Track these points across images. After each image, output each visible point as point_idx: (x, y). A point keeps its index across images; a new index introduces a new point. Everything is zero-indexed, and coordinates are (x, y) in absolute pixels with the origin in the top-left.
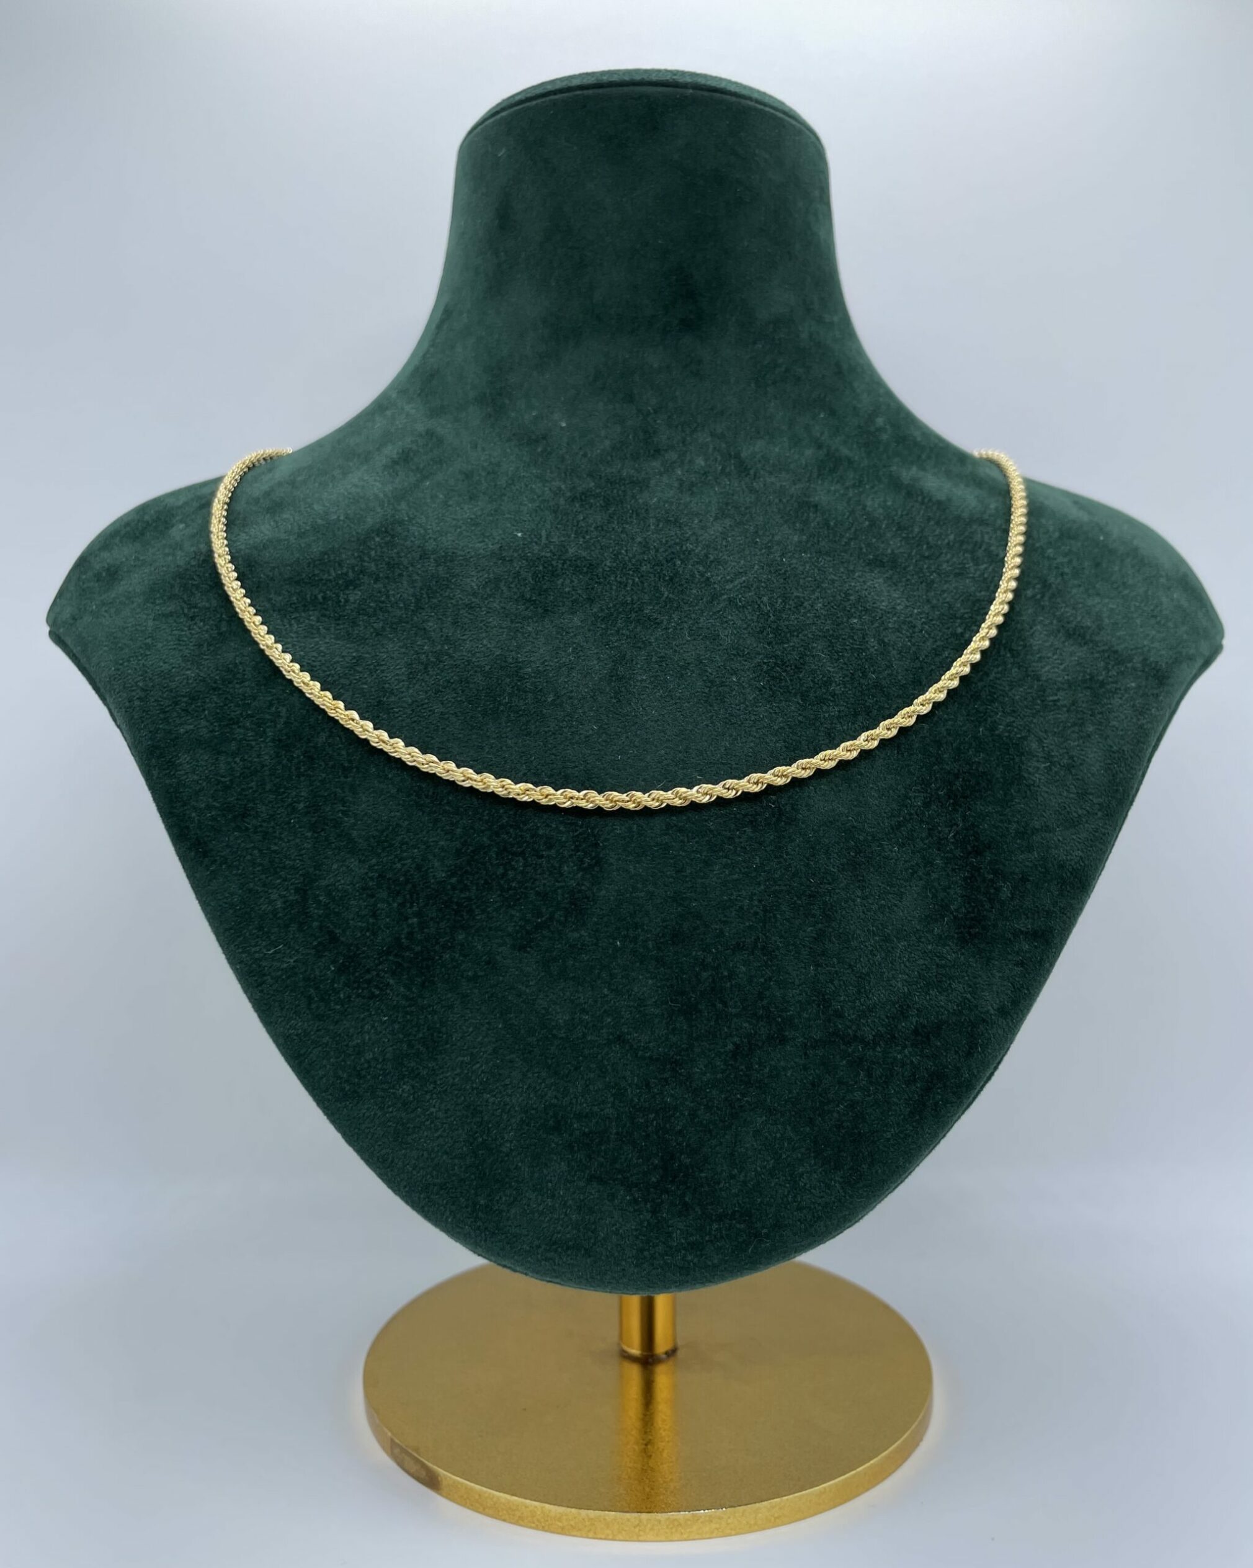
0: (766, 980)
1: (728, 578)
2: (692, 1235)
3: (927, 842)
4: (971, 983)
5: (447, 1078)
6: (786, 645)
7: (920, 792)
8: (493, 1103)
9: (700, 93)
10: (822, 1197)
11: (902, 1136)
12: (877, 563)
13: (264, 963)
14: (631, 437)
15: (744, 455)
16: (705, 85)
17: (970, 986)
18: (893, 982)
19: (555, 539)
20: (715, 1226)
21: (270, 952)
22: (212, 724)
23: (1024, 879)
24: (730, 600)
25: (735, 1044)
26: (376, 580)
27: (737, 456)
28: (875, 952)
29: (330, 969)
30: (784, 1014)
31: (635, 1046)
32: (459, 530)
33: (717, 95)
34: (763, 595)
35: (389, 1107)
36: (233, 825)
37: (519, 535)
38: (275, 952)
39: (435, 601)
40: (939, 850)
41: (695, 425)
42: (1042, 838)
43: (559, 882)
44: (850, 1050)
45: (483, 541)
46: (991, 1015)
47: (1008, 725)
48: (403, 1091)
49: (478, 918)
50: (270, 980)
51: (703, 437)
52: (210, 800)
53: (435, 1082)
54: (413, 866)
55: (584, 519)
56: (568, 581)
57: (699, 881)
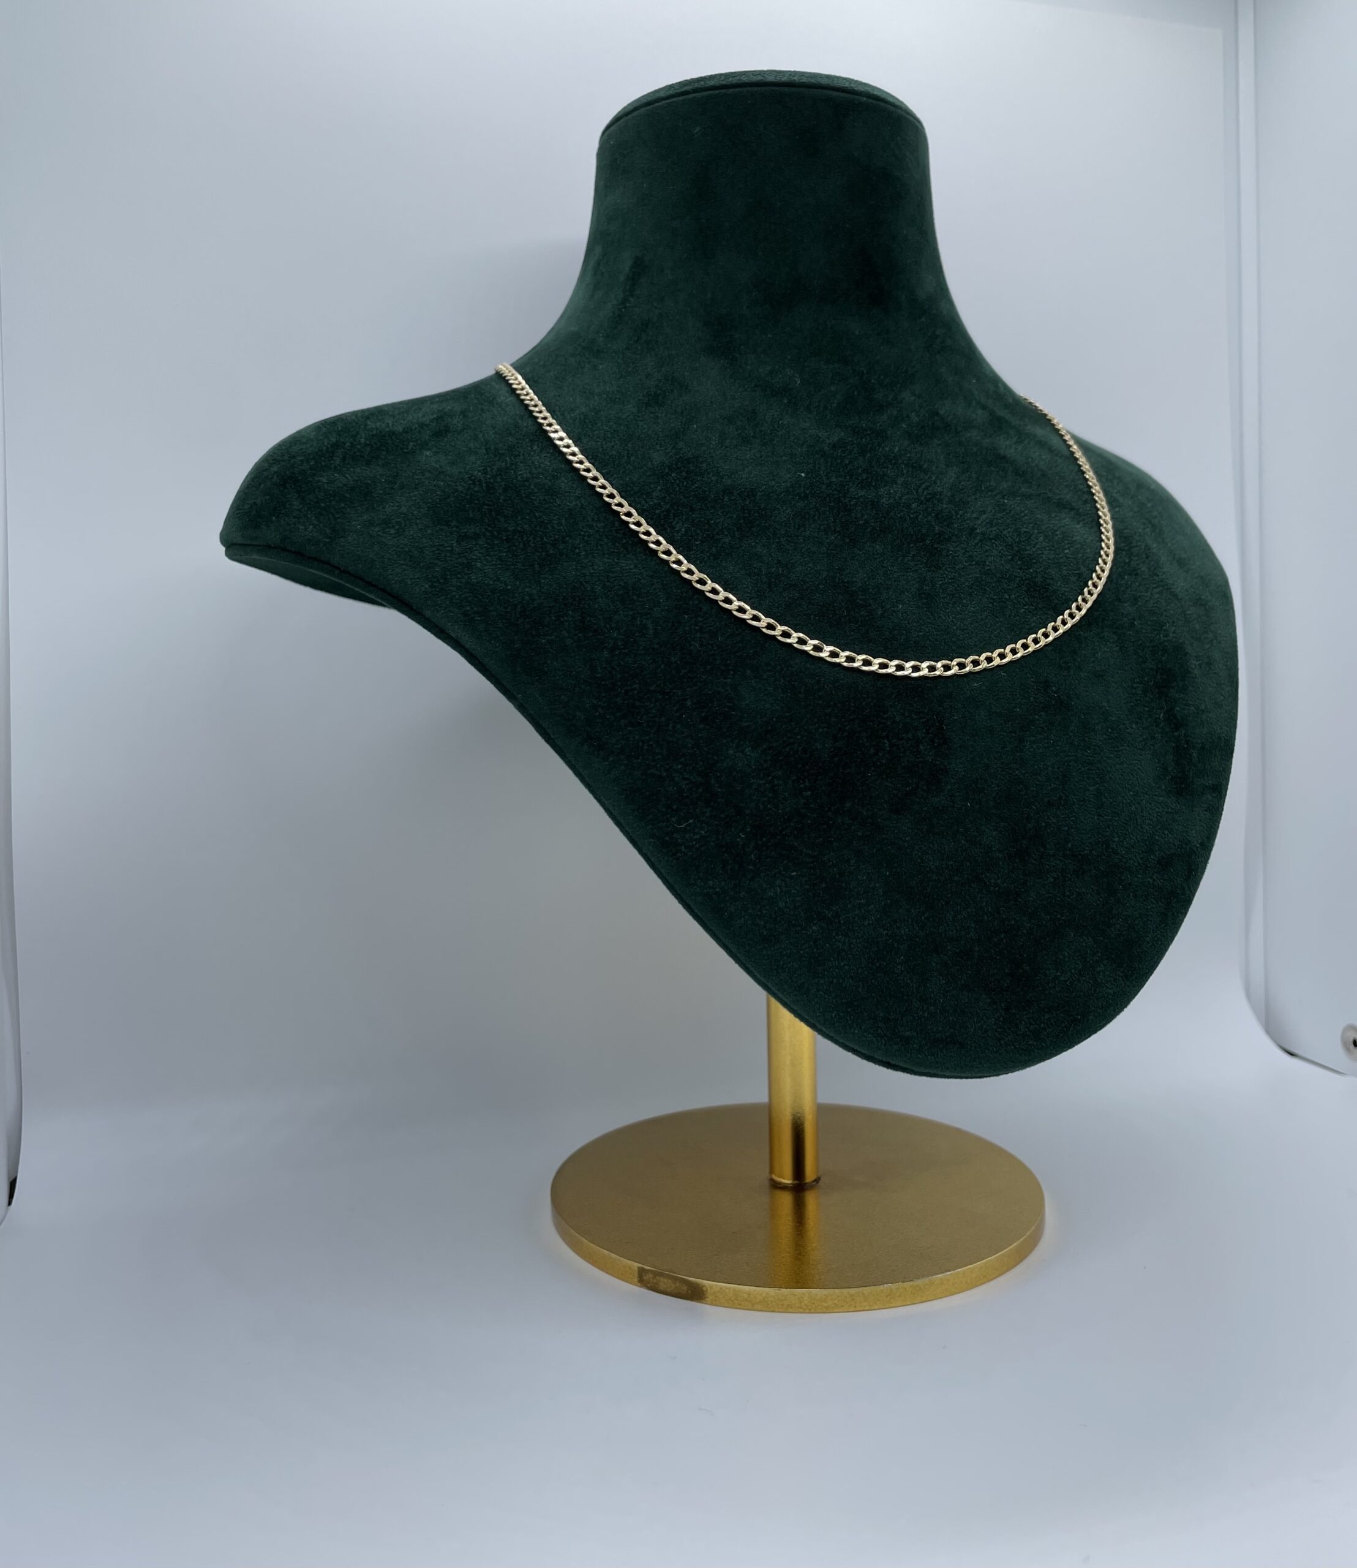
0: (1069, 828)
1: (975, 515)
2: (1031, 1024)
3: (1149, 720)
4: (1185, 825)
5: (849, 917)
6: (1031, 571)
7: (1139, 683)
8: (887, 934)
9: (871, 101)
10: (1112, 988)
11: (1156, 939)
12: (1062, 505)
13: (675, 835)
14: (856, 393)
15: (942, 412)
16: (874, 95)
17: (1185, 827)
18: (1144, 826)
19: (834, 479)
20: (1047, 1016)
21: (683, 826)
22: (576, 635)
23: (1203, 748)
24: (983, 534)
25: (1054, 878)
26: (692, 510)
27: (937, 414)
28: (1131, 804)
29: (740, 836)
30: (1082, 853)
31: (988, 883)
32: (746, 469)
33: (882, 104)
34: (1004, 530)
35: (803, 945)
36: (623, 722)
37: (803, 475)
38: (687, 825)
39: (754, 529)
40: (1156, 726)
41: (899, 385)
42: (1207, 717)
43: (918, 758)
44: (1123, 878)
45: (774, 480)
46: (1198, 848)
47: (1174, 632)
48: (813, 931)
49: (861, 788)
50: (683, 849)
51: (907, 396)
52: (595, 702)
53: (839, 922)
54: (800, 748)
55: (850, 462)
56: (859, 515)
57: (1019, 754)
